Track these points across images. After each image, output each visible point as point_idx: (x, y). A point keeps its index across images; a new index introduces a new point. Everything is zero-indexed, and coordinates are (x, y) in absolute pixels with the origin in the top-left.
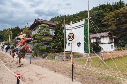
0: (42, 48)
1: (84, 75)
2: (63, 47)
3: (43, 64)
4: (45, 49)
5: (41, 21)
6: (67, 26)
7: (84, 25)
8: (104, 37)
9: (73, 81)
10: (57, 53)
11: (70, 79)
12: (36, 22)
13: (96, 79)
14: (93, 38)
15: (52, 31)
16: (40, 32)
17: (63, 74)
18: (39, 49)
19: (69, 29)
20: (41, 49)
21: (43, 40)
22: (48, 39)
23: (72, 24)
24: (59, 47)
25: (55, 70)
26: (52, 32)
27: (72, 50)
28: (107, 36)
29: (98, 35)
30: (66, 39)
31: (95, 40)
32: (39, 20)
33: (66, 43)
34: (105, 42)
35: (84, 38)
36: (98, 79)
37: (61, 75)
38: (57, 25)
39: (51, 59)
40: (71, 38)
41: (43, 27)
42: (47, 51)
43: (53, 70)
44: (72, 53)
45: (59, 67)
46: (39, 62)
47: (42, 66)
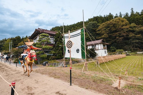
1: (82, 78)
2: (63, 54)
3: (44, 71)
4: (45, 57)
5: (42, 31)
6: (66, 35)
7: (80, 34)
8: (98, 44)
9: (71, 85)
10: (57, 60)
11: (69, 83)
12: (37, 31)
13: (91, 81)
14: (90, 45)
15: (52, 39)
16: (41, 41)
17: (62, 79)
18: (40, 57)
19: (67, 38)
20: (42, 57)
21: (43, 48)
22: (48, 47)
23: (70, 33)
24: (59, 54)
25: (55, 76)
26: (52, 41)
27: (71, 57)
28: (100, 43)
29: (93, 42)
30: (65, 47)
31: (91, 47)
32: (40, 29)
33: (65, 50)
34: (100, 48)
35: (82, 45)
36: (94, 81)
37: (60, 80)
38: (57, 34)
39: (51, 66)
40: (69, 46)
41: (43, 36)
42: (48, 58)
43: (53, 77)
44: (70, 59)
45: (59, 73)
46: (39, 70)
47: (42, 73)
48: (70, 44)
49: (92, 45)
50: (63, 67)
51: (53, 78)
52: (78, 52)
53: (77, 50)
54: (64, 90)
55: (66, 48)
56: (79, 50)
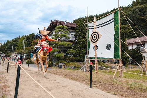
0: (59, 55)
1: (110, 83)
2: (86, 53)
4: (62, 57)
5: (59, 23)
6: (90, 25)
7: (113, 20)
10: (78, 63)
12: (52, 24)
13: (125, 88)
15: (73, 35)
16: (57, 35)
20: (57, 56)
21: (60, 45)
22: (66, 43)
24: (81, 55)
25: (72, 78)
26: (71, 36)
27: (96, 55)
29: (139, 40)
31: (134, 47)
32: (57, 21)
36: (129, 89)
39: (69, 69)
40: (94, 39)
41: (60, 28)
42: (65, 59)
44: (96, 60)
45: (77, 76)
46: (53, 71)
47: (56, 74)
48: (96, 37)
49: (138, 44)
50: (85, 72)
51: (68, 79)
52: (109, 49)
53: (107, 46)
54: (79, 91)
55: (91, 43)
56: (110, 46)
